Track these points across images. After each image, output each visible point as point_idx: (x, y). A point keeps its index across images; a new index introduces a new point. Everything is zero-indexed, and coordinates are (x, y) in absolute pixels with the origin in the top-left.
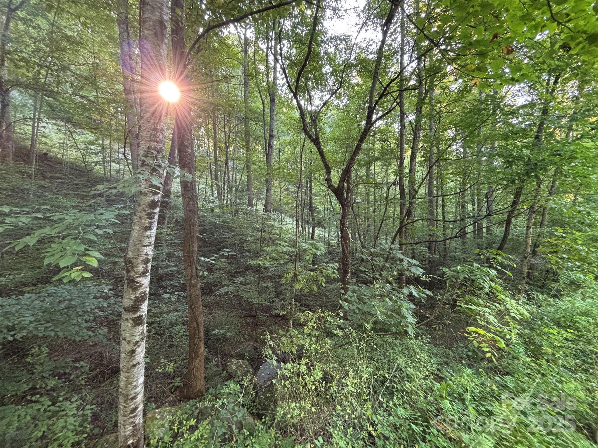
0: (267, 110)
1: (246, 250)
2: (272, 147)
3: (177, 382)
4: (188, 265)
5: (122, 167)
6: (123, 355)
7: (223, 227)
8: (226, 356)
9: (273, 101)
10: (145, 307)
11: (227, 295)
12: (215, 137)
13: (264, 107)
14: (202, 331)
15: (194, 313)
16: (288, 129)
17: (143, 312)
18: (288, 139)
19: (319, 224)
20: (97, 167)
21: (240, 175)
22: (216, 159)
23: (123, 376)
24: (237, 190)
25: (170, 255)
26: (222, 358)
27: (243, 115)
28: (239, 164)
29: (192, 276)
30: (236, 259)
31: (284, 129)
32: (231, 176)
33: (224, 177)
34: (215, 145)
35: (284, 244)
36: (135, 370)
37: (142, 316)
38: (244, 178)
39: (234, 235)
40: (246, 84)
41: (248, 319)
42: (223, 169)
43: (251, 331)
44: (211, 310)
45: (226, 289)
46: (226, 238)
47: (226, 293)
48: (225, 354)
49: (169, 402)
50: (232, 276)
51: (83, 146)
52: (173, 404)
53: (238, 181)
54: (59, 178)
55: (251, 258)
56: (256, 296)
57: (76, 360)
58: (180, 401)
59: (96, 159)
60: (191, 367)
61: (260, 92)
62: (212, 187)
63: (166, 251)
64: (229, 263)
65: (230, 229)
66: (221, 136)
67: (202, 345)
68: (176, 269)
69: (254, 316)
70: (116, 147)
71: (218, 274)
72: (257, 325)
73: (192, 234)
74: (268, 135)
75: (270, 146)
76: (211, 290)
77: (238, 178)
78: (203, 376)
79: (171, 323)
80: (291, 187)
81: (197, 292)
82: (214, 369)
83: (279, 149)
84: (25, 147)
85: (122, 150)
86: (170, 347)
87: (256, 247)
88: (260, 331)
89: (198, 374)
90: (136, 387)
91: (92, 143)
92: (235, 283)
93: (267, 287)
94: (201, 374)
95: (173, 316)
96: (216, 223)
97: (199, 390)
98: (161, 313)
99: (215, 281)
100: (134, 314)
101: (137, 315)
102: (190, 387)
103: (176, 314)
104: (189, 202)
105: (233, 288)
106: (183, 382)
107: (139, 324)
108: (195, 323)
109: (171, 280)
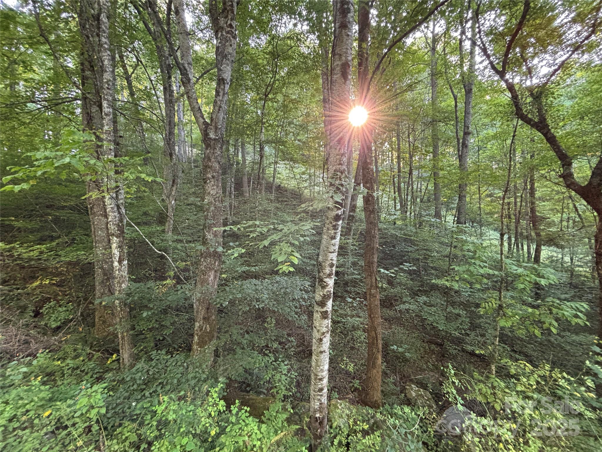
0: (461, 105)
1: (432, 268)
2: (466, 146)
3: (356, 383)
4: (368, 275)
5: (321, 189)
6: (314, 340)
7: (405, 240)
8: (405, 379)
9: (469, 92)
10: (330, 303)
11: (408, 312)
12: (399, 148)
13: (456, 102)
14: (380, 342)
15: (373, 322)
16: (494, 119)
17: (329, 308)
18: (491, 132)
19: (551, 241)
20: (306, 191)
21: (426, 184)
22: (399, 171)
23: (314, 357)
24: (421, 201)
25: (354, 264)
26: (401, 379)
27: (429, 120)
28: (425, 171)
29: (372, 286)
30: (419, 276)
31: (486, 120)
32: (415, 187)
33: (408, 188)
34: (398, 157)
35: (481, 264)
36: (322, 356)
37: (328, 311)
38: (431, 187)
39: (418, 250)
40: (434, 85)
41: (433, 347)
42: (407, 180)
43: (437, 361)
44: (391, 324)
45: (407, 306)
46: (408, 252)
47: (407, 310)
48: (404, 376)
49: (349, 398)
50: (415, 294)
51: (298, 176)
52: (352, 402)
53: (423, 191)
54: (286, 201)
55: (438, 277)
56: (443, 322)
57: (289, 335)
58: (358, 402)
59: (305, 185)
60: (369, 375)
61: (451, 88)
62: (395, 199)
63: (351, 259)
64: (412, 279)
65: (412, 243)
66: (405, 146)
67: (380, 357)
68: (359, 277)
69: (441, 345)
70: (317, 173)
71: (399, 288)
72: (443, 356)
73: (372, 246)
74: (461, 134)
75: (465, 145)
76: (391, 304)
77: (423, 187)
78: (380, 388)
79: (353, 327)
80: (496, 191)
81: (376, 303)
82: (392, 387)
83: (478, 146)
84: (270, 182)
85: (322, 175)
86: (352, 348)
87: (444, 264)
89: (375, 384)
90: (322, 371)
91: (304, 173)
92: (417, 301)
93: (459, 315)
94: (378, 386)
95: (356, 321)
96: (397, 236)
97: (376, 401)
98: (346, 315)
99: (396, 296)
100: (322, 308)
101: (325, 309)
102: (367, 394)
103: (357, 319)
104: (370, 214)
105: (415, 307)
106: (362, 386)
107: (325, 318)
108: (373, 332)
109: (354, 287)
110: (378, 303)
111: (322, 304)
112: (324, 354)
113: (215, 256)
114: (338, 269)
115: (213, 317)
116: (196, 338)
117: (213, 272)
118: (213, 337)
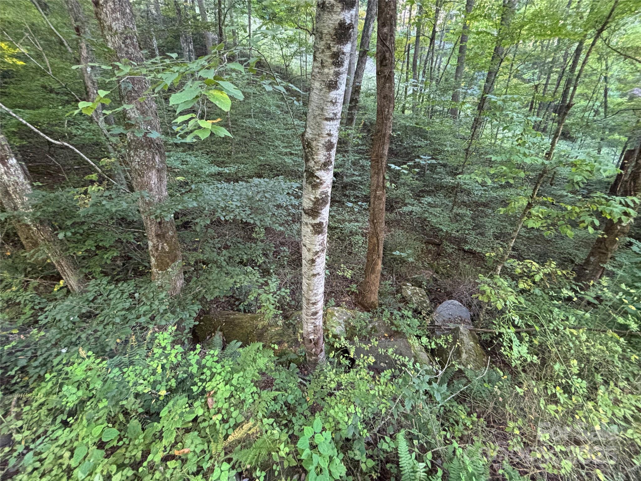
3: (354, 288)
4: (375, 173)
6: (304, 262)
8: (401, 278)
10: (325, 212)
11: (410, 215)
14: (381, 248)
15: (375, 229)
17: (324, 219)
23: (305, 282)
26: (397, 279)
29: (378, 186)
37: (322, 223)
41: (430, 247)
43: (432, 260)
44: (390, 227)
45: (410, 208)
47: (410, 213)
48: (400, 276)
49: (346, 302)
50: (419, 195)
52: (349, 304)
58: (355, 306)
60: (367, 280)
67: (380, 262)
68: (360, 178)
69: (438, 245)
72: (439, 255)
73: (383, 132)
76: (392, 206)
78: (377, 290)
79: (351, 232)
81: (381, 206)
82: (389, 288)
86: (350, 253)
88: (442, 262)
89: (373, 288)
92: (421, 203)
94: (376, 288)
95: (354, 226)
97: (373, 302)
98: (344, 221)
99: (397, 198)
100: (314, 219)
101: (317, 221)
102: (364, 297)
103: (356, 224)
104: (385, 83)
105: (418, 209)
106: (359, 290)
107: (319, 233)
108: (375, 239)
109: (353, 190)
110: (383, 206)
111: (314, 212)
112: (318, 277)
113: (150, 147)
114: (336, 170)
115: (170, 233)
116: (153, 260)
117: (154, 172)
118: (176, 257)
